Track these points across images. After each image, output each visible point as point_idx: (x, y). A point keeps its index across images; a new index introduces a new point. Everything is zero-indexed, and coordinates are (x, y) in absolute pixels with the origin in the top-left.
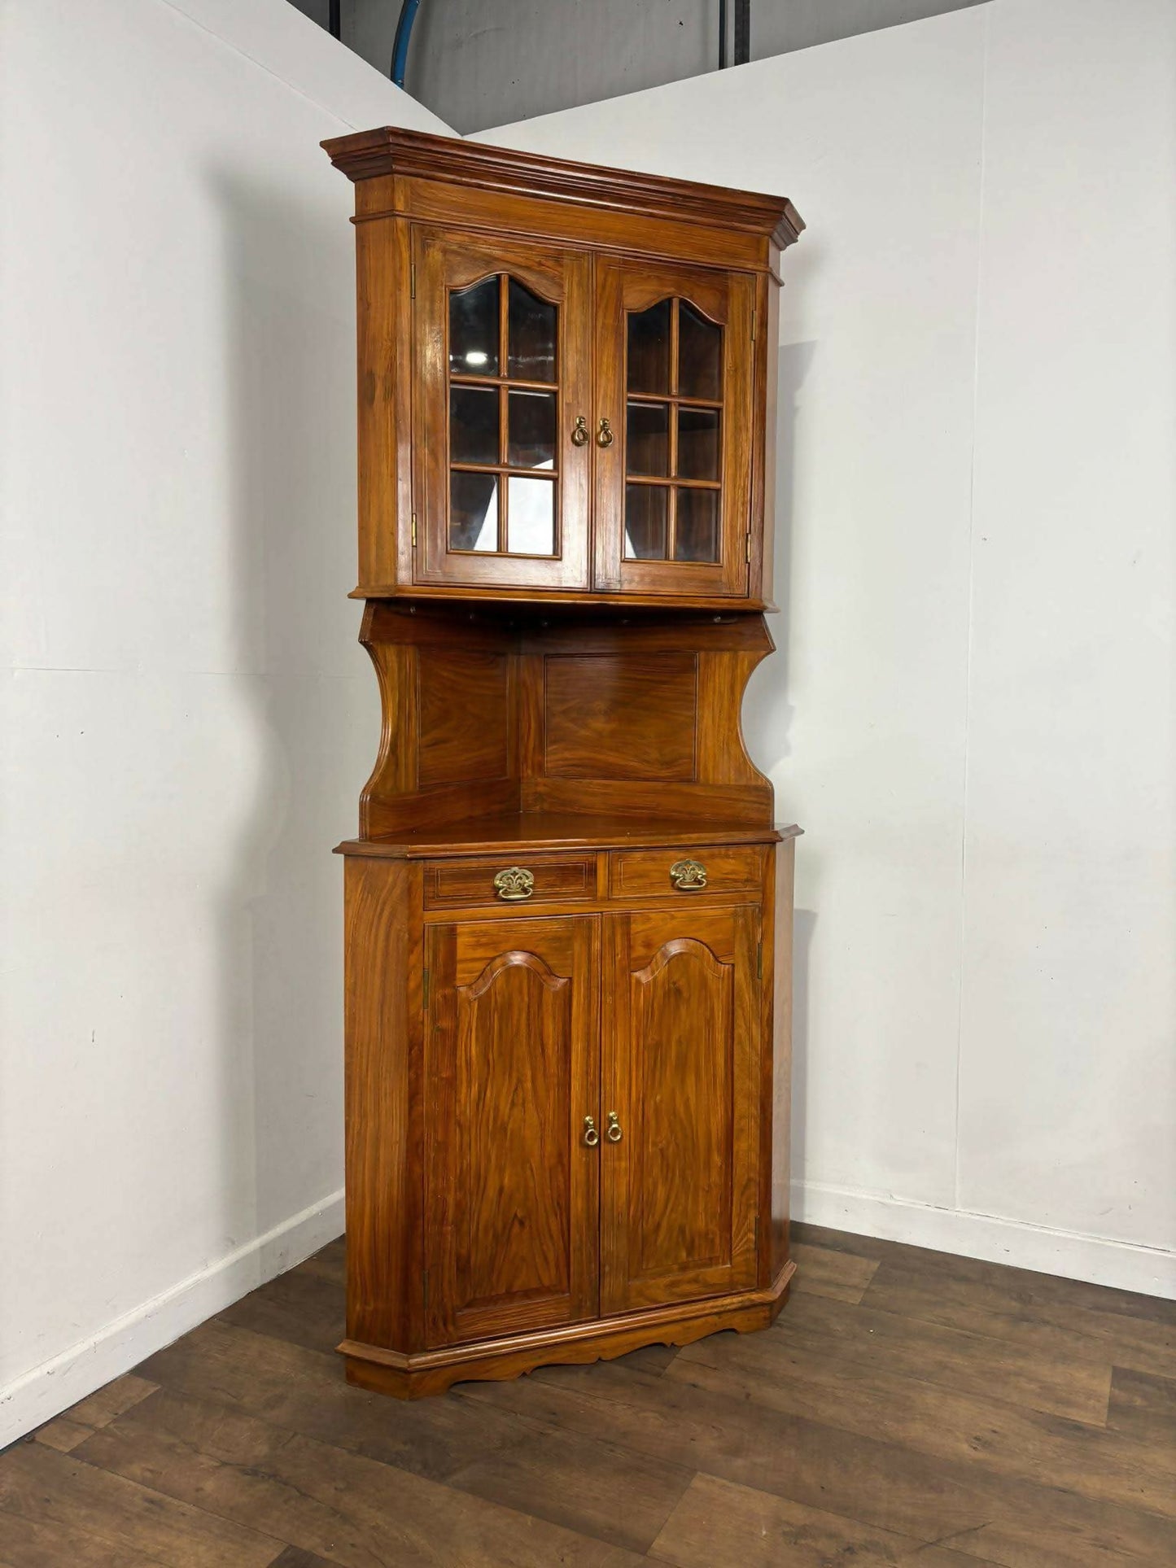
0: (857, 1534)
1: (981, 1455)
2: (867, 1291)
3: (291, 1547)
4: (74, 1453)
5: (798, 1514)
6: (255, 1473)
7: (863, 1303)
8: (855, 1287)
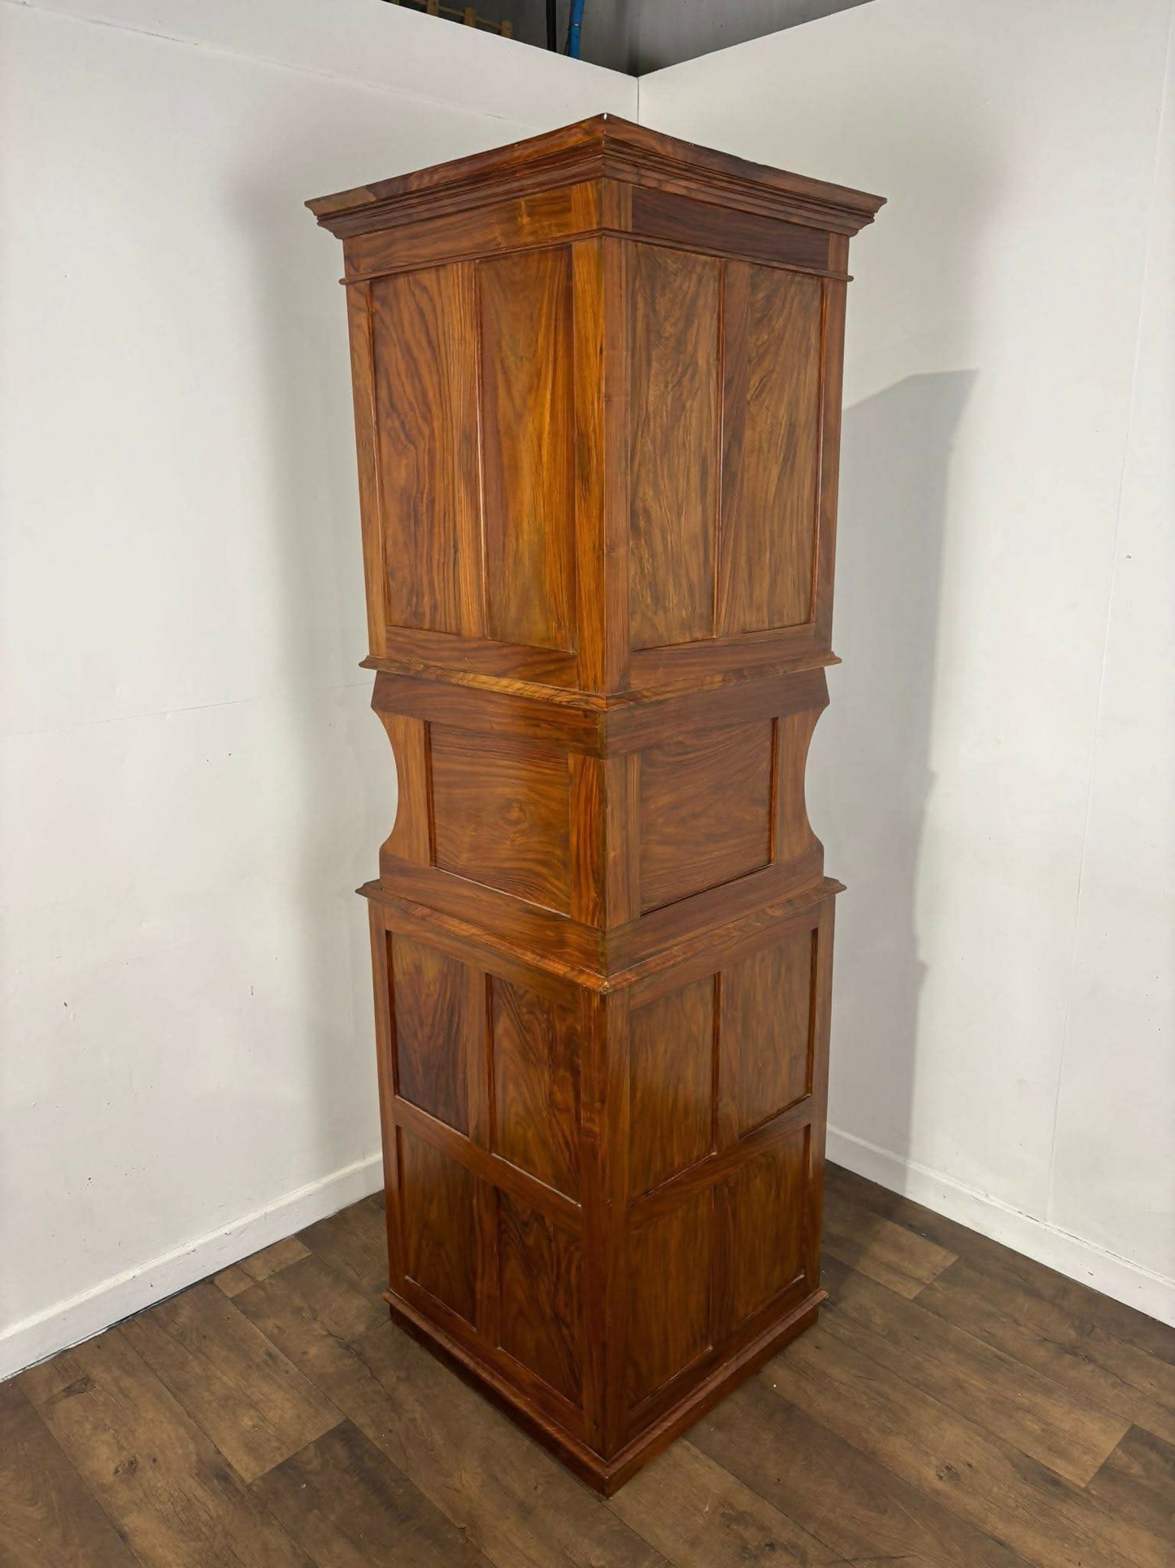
0: (785, 1532)
1: (940, 1485)
2: (930, 1287)
3: (347, 1421)
4: (235, 1301)
5: (744, 1500)
6: (348, 1347)
7: (916, 1300)
8: (918, 1281)
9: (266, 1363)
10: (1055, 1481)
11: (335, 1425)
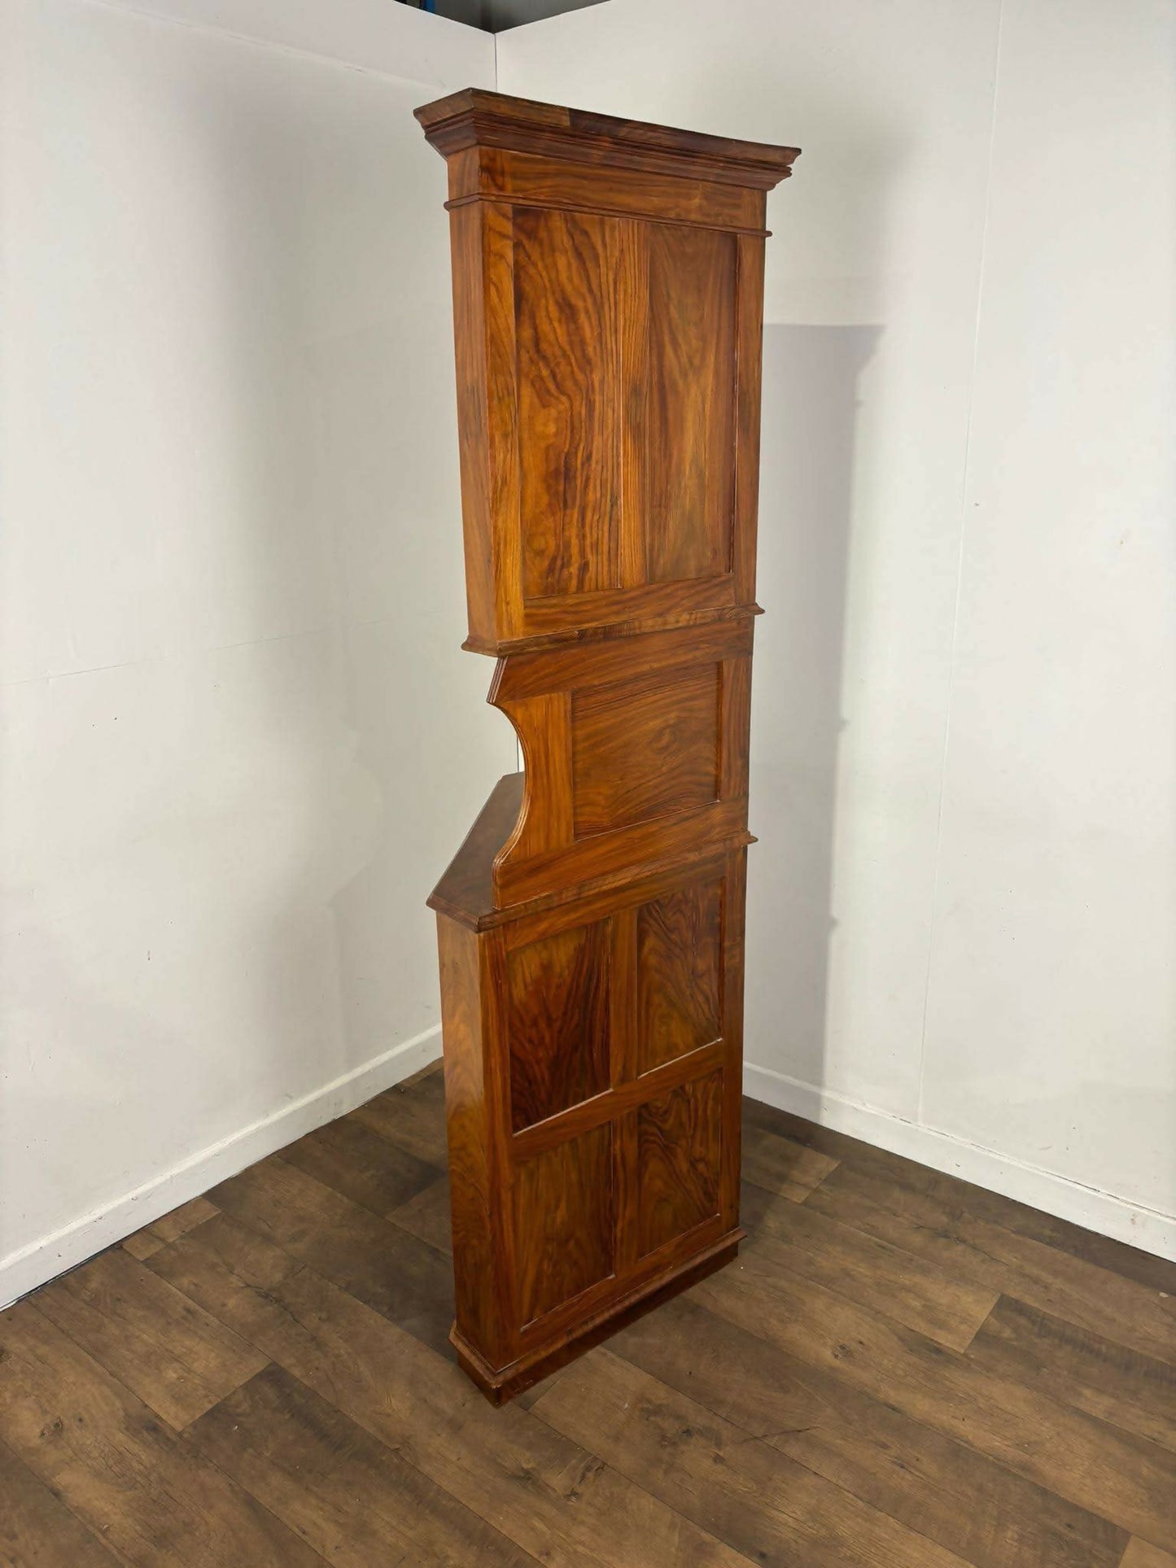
0: (700, 1420)
1: (837, 1363)
2: (816, 1191)
3: (274, 1364)
4: (147, 1263)
5: (661, 1394)
6: (266, 1296)
7: (805, 1203)
8: (805, 1186)
9: (184, 1318)
10: (938, 1350)
11: (262, 1368)
